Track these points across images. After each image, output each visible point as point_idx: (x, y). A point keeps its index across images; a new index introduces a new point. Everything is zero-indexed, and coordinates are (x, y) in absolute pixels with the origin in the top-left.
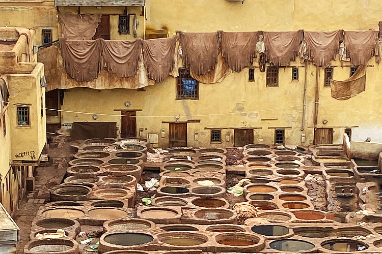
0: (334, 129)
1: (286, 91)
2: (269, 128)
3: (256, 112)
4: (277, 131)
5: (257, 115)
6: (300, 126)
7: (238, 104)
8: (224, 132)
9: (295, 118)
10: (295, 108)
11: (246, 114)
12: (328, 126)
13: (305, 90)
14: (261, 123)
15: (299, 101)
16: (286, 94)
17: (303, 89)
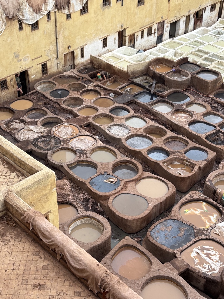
0: (75, 51)
1: (44, 31)
2: (37, 65)
3: (28, 55)
4: (43, 65)
5: (28, 57)
6: (56, 56)
7: (15, 53)
8: (8, 80)
9: (52, 51)
10: (51, 43)
11: (21, 60)
12: (71, 50)
13: (56, 26)
14: (32, 63)
15: (53, 37)
16: (44, 34)
17: (54, 26)
